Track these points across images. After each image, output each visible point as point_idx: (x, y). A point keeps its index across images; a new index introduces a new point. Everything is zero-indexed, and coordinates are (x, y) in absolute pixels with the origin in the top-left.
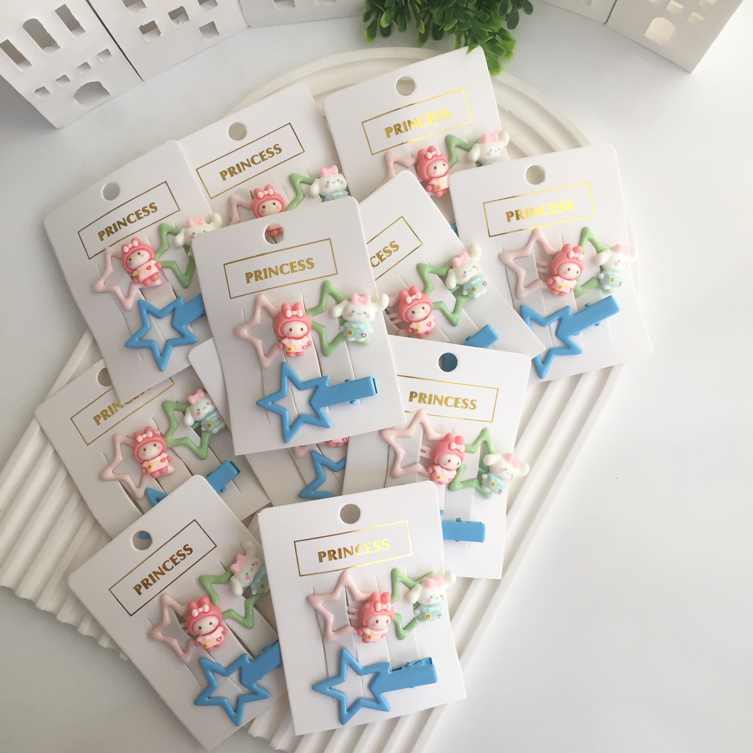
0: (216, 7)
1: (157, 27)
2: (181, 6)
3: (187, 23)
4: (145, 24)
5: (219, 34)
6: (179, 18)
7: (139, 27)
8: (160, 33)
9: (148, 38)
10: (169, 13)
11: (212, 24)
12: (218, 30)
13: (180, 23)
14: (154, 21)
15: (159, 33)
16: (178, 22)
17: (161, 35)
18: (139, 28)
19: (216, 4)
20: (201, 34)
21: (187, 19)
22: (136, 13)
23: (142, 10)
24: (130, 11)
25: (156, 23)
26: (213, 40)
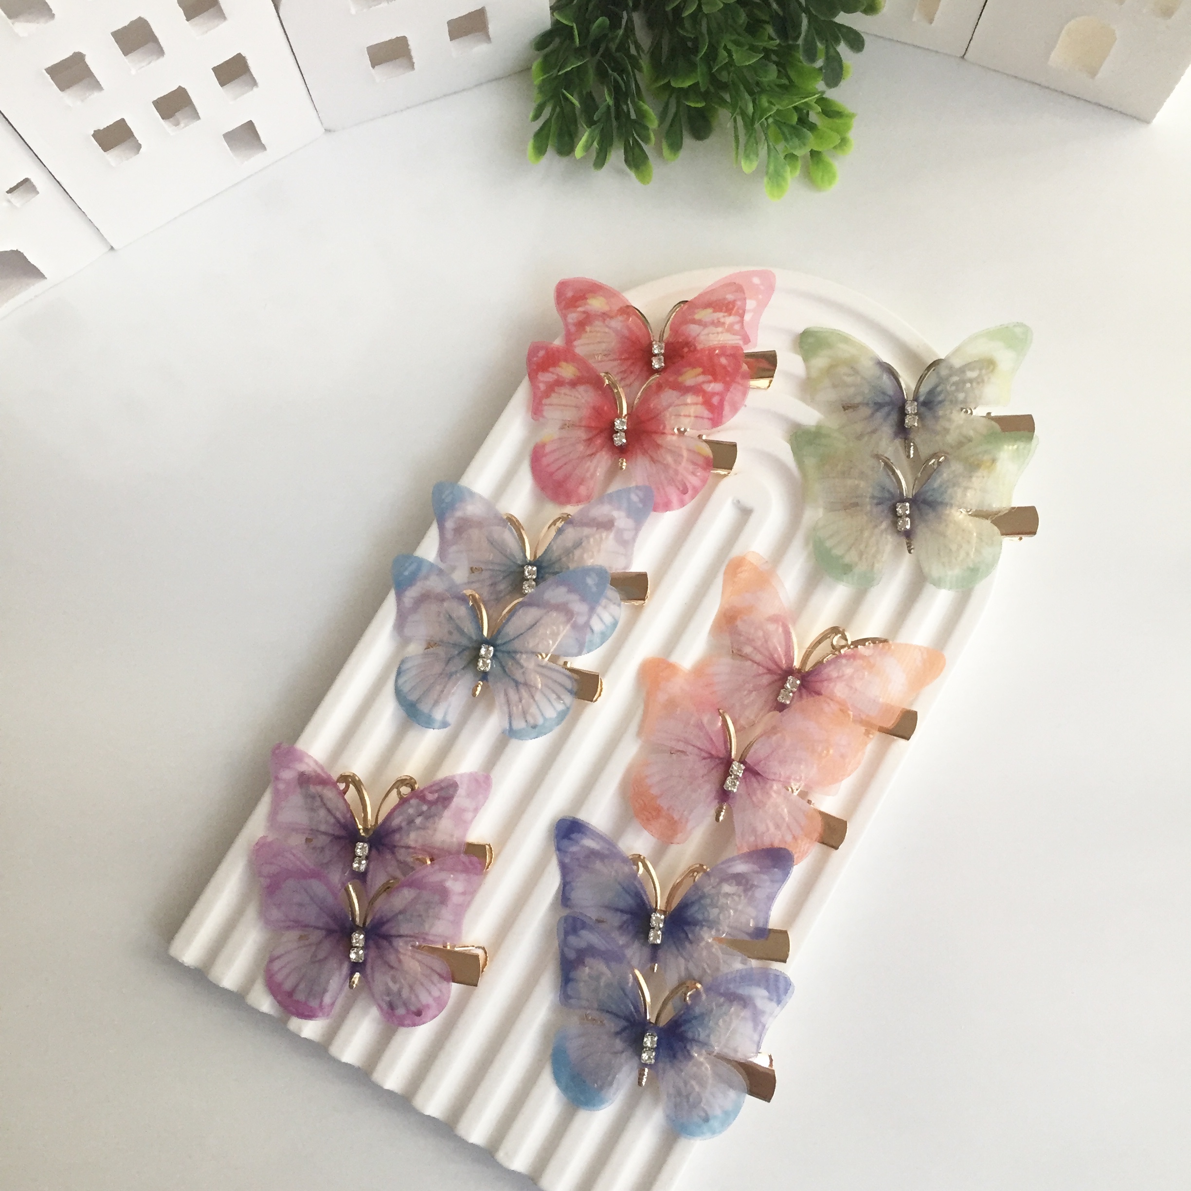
0: (255, 89)
1: (132, 133)
2: (180, 86)
3: (194, 126)
4: (105, 127)
5: (265, 149)
6: (178, 115)
7: (93, 133)
8: (139, 146)
9: (112, 157)
10: (154, 103)
11: (250, 127)
12: (263, 142)
13: (182, 125)
14: (123, 120)
15: (137, 147)
16: (177, 124)
17: (143, 150)
18: (94, 136)
19: (254, 83)
20: (228, 148)
21: (196, 116)
22: (82, 101)
23: (96, 95)
24: (69, 98)
25: (129, 124)
26: (255, 161)
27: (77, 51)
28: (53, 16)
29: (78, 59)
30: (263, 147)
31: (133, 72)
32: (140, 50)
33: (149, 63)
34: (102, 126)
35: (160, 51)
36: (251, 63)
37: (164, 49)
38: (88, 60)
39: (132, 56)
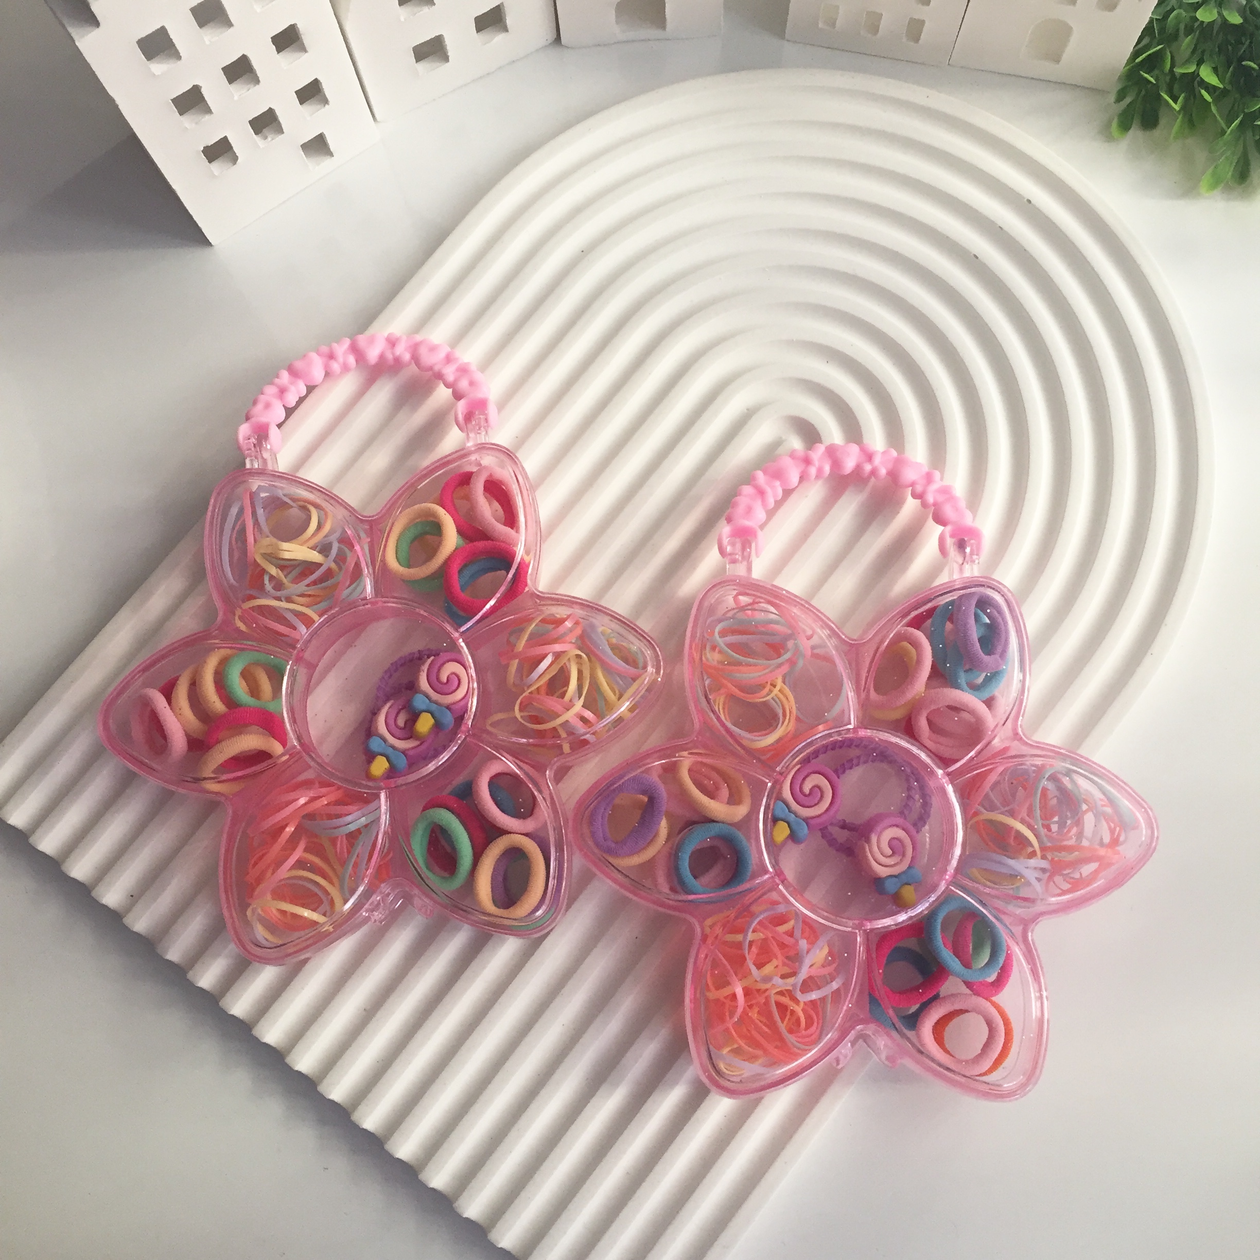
0: (327, 106)
1: (231, 148)
2: (270, 107)
3: (278, 139)
5: (333, 155)
6: (264, 130)
7: (202, 149)
9: (216, 167)
10: (251, 122)
11: (321, 138)
12: (332, 148)
13: (269, 139)
14: (226, 138)
15: (235, 159)
16: (266, 138)
17: (239, 161)
18: (202, 151)
19: (325, 101)
20: (304, 156)
21: (280, 130)
22: (196, 123)
23: (207, 117)
24: (187, 121)
25: (230, 141)
26: (325, 165)
27: (195, 84)
28: (178, 57)
29: (196, 90)
30: (331, 154)
31: (236, 98)
32: (241, 79)
33: (249, 89)
34: (211, 142)
35: (256, 81)
36: (324, 86)
37: (260, 79)
38: (204, 91)
39: (235, 84)
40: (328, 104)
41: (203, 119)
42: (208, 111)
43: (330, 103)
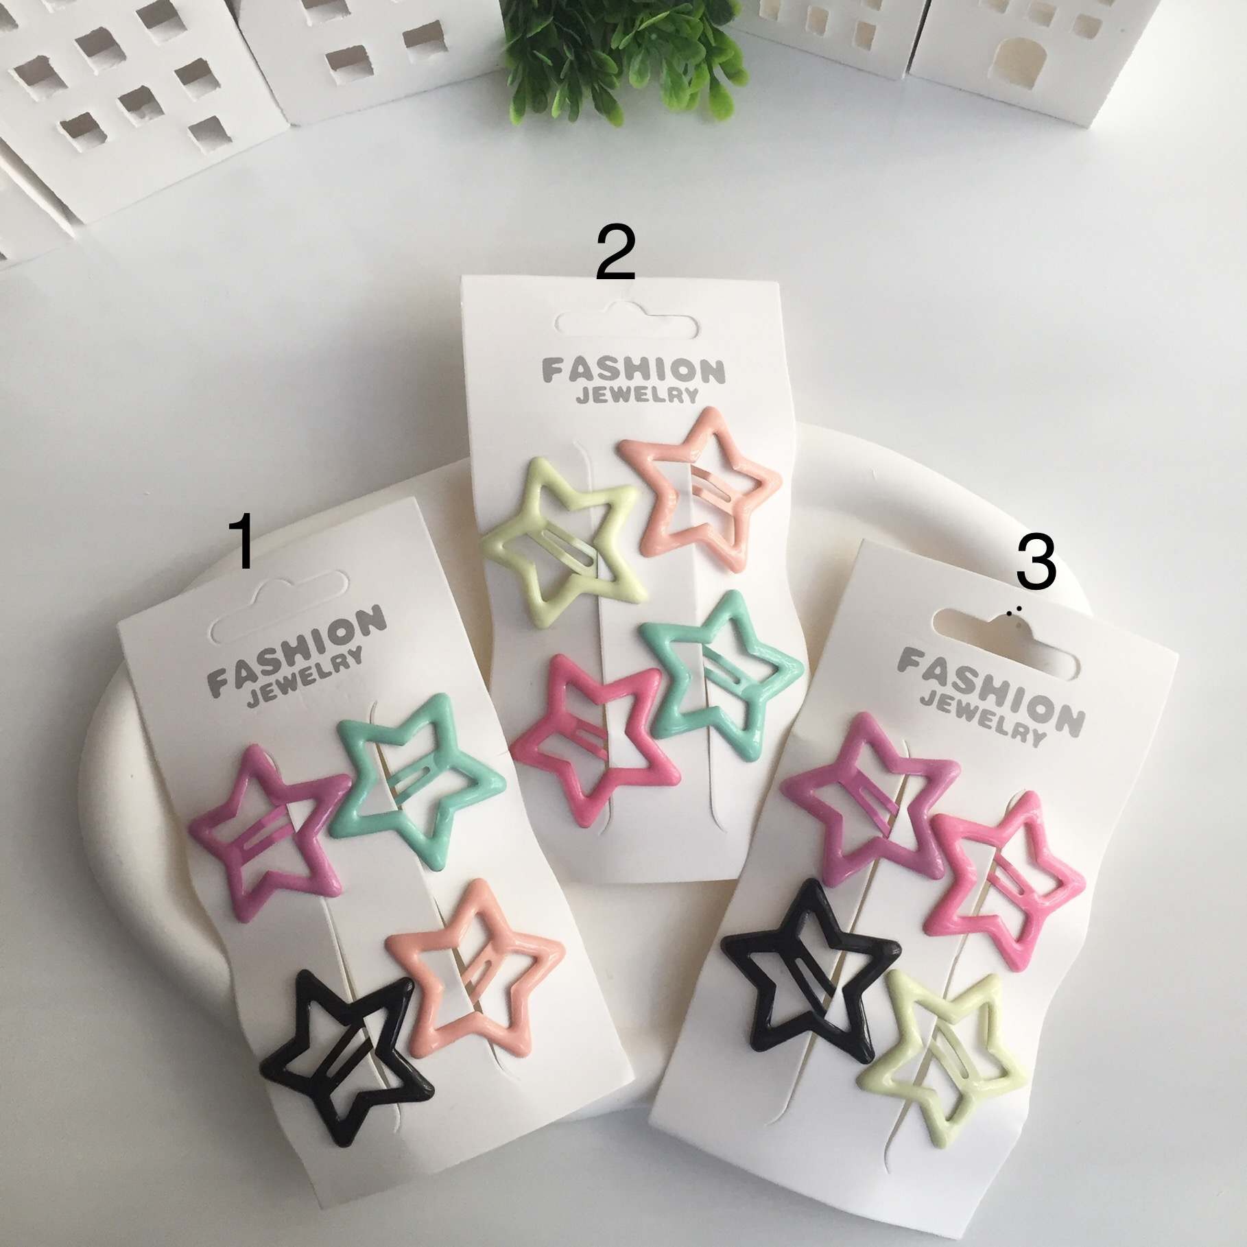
0: (218, 89)
1: (97, 126)
2: (143, 86)
3: (158, 120)
4: (74, 118)
5: (231, 141)
6: (144, 108)
7: (61, 122)
8: (105, 137)
9: (78, 145)
10: (120, 99)
11: (214, 120)
12: (228, 135)
13: (147, 118)
14: (88, 114)
15: (102, 137)
16: (143, 117)
17: (108, 140)
18: (62, 125)
19: (216, 84)
20: (194, 139)
21: (160, 111)
22: (48, 97)
23: (60, 92)
24: (37, 93)
25: (94, 118)
26: (221, 151)
27: (41, 55)
28: (17, 26)
29: (42, 62)
30: (229, 140)
31: (96, 73)
32: (102, 54)
33: (113, 64)
34: (69, 118)
35: (121, 56)
36: (211, 66)
37: (127, 55)
38: (52, 63)
39: (95, 58)
40: (220, 87)
41: (55, 94)
42: (61, 84)
43: (222, 86)
